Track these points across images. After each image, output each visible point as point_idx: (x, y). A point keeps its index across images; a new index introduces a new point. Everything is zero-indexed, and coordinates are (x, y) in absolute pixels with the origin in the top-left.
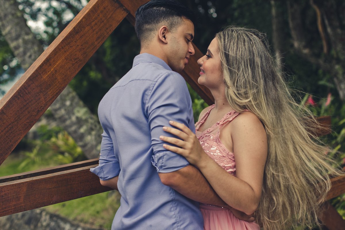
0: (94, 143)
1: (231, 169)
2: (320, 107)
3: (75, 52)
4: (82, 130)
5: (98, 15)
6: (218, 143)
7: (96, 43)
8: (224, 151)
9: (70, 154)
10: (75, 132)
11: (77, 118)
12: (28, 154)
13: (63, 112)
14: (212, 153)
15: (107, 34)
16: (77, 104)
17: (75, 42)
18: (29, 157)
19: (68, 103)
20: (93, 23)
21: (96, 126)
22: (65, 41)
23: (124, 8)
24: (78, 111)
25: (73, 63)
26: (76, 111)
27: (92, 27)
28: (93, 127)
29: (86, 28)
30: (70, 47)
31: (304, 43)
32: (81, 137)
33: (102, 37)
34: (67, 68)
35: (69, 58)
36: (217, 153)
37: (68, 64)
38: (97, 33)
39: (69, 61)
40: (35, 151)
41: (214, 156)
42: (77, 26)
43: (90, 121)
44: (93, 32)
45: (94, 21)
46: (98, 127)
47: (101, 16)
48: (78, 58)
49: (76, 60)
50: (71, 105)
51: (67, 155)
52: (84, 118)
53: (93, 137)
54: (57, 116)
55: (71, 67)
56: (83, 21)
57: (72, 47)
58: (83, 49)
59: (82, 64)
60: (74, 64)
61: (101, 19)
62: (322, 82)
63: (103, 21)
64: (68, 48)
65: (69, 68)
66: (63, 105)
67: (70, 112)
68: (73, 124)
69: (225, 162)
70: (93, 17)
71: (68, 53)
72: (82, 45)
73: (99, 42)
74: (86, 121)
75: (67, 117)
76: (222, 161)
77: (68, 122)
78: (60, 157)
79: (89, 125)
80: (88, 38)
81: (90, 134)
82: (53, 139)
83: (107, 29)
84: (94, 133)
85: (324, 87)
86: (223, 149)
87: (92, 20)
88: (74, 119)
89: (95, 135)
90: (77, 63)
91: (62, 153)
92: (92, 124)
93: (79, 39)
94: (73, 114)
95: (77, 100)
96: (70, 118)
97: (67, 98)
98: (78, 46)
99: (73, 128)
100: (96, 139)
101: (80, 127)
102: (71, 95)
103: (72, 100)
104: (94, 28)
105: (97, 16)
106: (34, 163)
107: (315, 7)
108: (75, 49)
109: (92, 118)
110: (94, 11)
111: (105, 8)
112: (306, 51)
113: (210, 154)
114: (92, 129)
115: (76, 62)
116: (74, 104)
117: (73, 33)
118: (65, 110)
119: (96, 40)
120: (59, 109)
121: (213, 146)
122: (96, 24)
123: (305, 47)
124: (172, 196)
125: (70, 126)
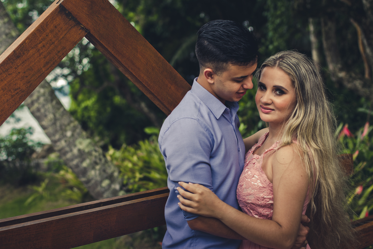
0: (98, 178)
1: (271, 201)
2: (356, 138)
3: (16, 81)
4: (85, 164)
5: (47, 36)
6: (261, 173)
7: (44, 70)
8: (265, 182)
9: (79, 189)
10: (77, 166)
11: (79, 150)
12: (35, 188)
13: (63, 143)
14: (253, 183)
15: (59, 58)
16: (80, 135)
17: (16, 68)
18: (36, 192)
19: (69, 134)
20: (40, 46)
21: (100, 160)
22: (2, 67)
23: (82, 26)
24: (81, 143)
25: (12, 94)
26: (77, 142)
27: (39, 50)
28: (98, 161)
29: (31, 51)
30: (9, 74)
31: (339, 66)
32: (84, 172)
33: (52, 62)
34: (4, 100)
35: (7, 88)
36: (258, 183)
37: (6, 95)
38: (45, 57)
39: (7, 91)
40: (43, 185)
41: (254, 186)
42: (19, 49)
43: (94, 153)
44: (40, 55)
45: (41, 42)
46: (103, 160)
47: (50, 36)
48: (20, 88)
49: (16, 90)
50: (73, 135)
51: (76, 190)
52: (87, 150)
53: (98, 172)
54: (56, 148)
55: (10, 99)
56: (26, 42)
57: (11, 74)
58: (26, 77)
59: (25, 95)
60: (14, 95)
61: (51, 40)
62: (361, 110)
63: (53, 43)
64: (5, 76)
65: (7, 101)
66: (64, 136)
67: (71, 144)
68: (74, 157)
69: (265, 193)
70: (40, 38)
71: (5, 82)
72: (24, 72)
73: (48, 68)
74: (90, 153)
75: (67, 149)
76: (262, 191)
77: (69, 155)
78: (69, 192)
79: (93, 158)
80: (33, 63)
81: (94, 168)
82: (62, 172)
83: (59, 52)
84: (98, 167)
85: (364, 115)
86: (264, 179)
87: (38, 41)
88: (75, 151)
89: (100, 170)
90: (18, 94)
91: (71, 188)
92: (96, 157)
93: (21, 64)
94: (75, 146)
95: (78, 130)
96: (71, 151)
97: (68, 128)
98: (19, 73)
99: (75, 162)
100: (100, 174)
101: (83, 160)
102: (72, 125)
103: (74, 130)
104: (41, 51)
105: (45, 36)
106: (41, 198)
107: (356, 25)
108: (15, 78)
109: (96, 151)
110: (42, 30)
111: (56, 27)
112: (342, 75)
113: (251, 183)
114: (96, 163)
115: (16, 94)
116: (76, 135)
117: (12, 57)
118: (66, 141)
119: (44, 66)
120: (59, 140)
121: (255, 176)
122: (44, 46)
123: (341, 70)
124: (193, 233)
125: (72, 160)
